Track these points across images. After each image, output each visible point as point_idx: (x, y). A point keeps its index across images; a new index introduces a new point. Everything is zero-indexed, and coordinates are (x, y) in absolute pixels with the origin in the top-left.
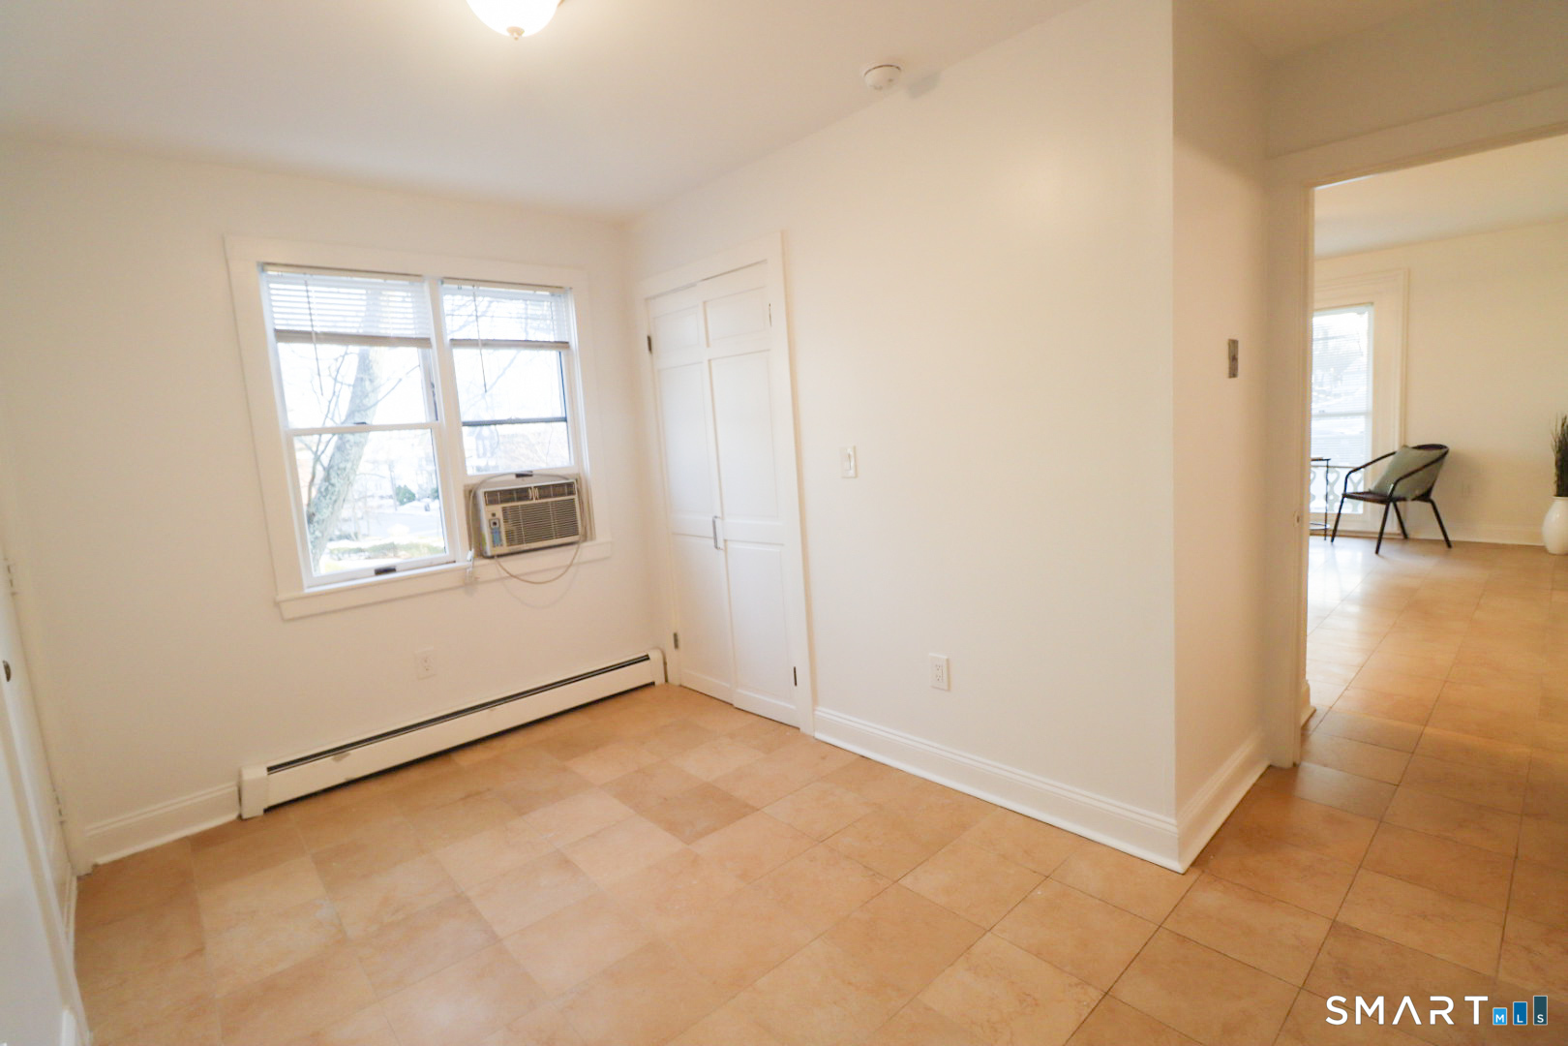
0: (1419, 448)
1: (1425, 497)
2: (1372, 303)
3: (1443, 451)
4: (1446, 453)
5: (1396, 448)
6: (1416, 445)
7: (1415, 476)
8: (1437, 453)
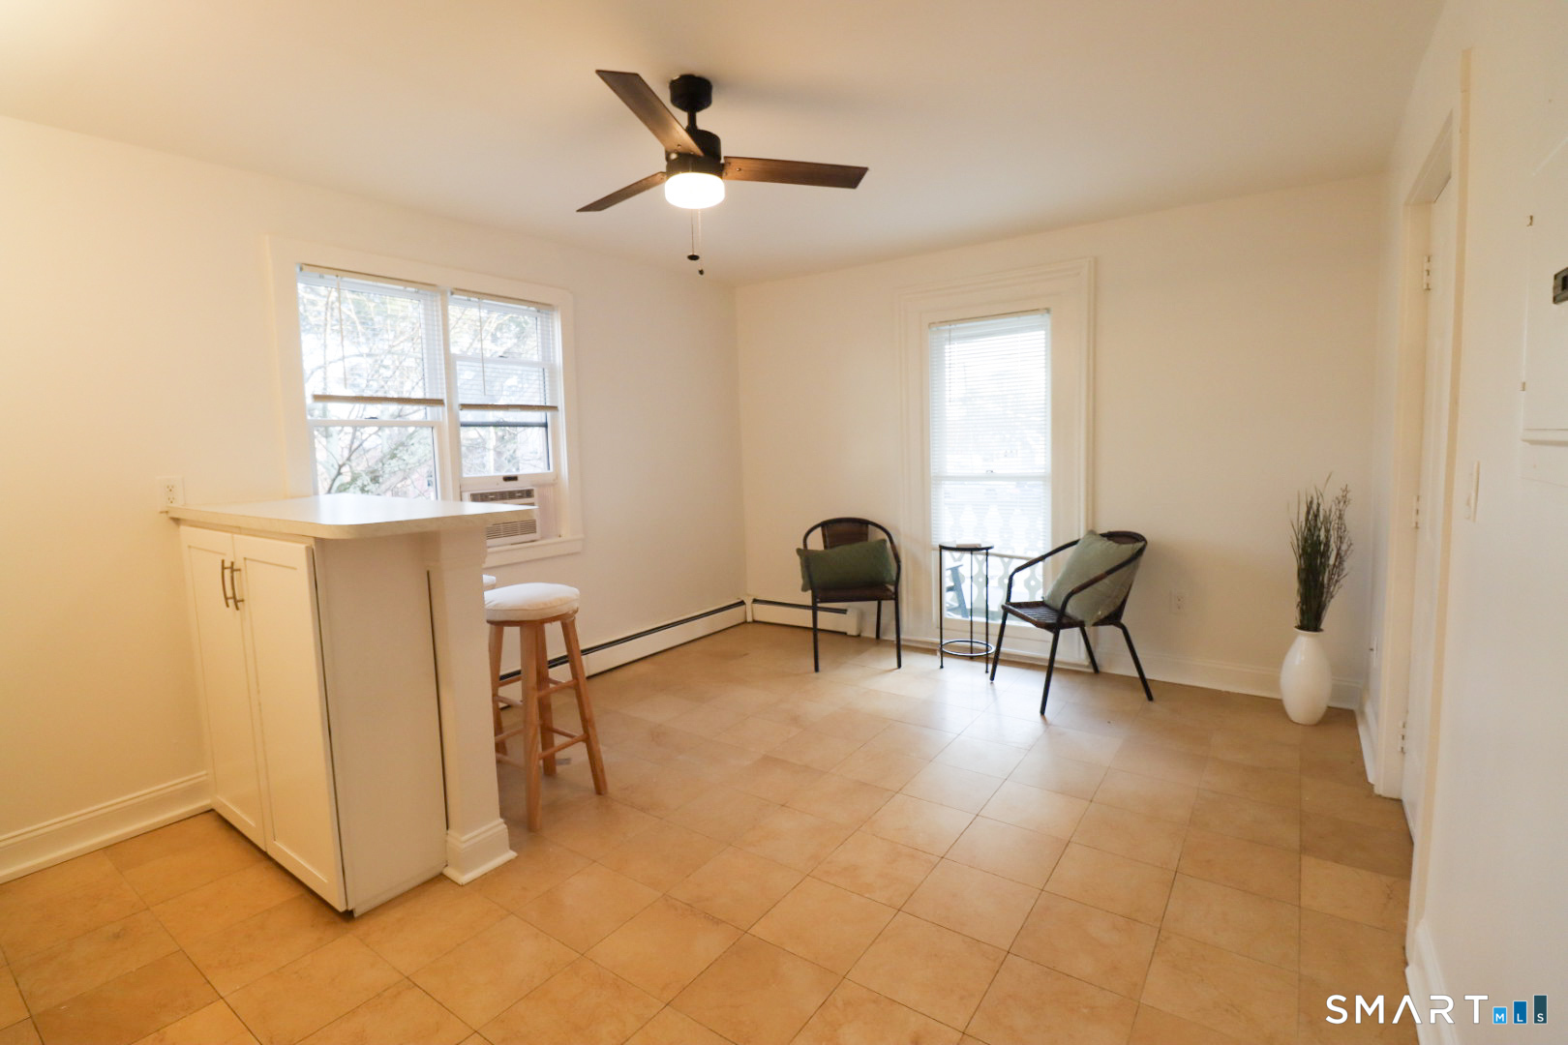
0: (1111, 536)
1: (1114, 618)
2: (1048, 310)
3: (1141, 544)
4: (1141, 551)
5: (1080, 532)
6: (1105, 531)
7: (1098, 586)
8: (1128, 549)
